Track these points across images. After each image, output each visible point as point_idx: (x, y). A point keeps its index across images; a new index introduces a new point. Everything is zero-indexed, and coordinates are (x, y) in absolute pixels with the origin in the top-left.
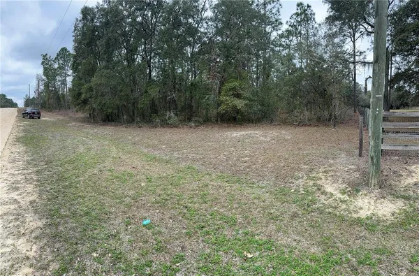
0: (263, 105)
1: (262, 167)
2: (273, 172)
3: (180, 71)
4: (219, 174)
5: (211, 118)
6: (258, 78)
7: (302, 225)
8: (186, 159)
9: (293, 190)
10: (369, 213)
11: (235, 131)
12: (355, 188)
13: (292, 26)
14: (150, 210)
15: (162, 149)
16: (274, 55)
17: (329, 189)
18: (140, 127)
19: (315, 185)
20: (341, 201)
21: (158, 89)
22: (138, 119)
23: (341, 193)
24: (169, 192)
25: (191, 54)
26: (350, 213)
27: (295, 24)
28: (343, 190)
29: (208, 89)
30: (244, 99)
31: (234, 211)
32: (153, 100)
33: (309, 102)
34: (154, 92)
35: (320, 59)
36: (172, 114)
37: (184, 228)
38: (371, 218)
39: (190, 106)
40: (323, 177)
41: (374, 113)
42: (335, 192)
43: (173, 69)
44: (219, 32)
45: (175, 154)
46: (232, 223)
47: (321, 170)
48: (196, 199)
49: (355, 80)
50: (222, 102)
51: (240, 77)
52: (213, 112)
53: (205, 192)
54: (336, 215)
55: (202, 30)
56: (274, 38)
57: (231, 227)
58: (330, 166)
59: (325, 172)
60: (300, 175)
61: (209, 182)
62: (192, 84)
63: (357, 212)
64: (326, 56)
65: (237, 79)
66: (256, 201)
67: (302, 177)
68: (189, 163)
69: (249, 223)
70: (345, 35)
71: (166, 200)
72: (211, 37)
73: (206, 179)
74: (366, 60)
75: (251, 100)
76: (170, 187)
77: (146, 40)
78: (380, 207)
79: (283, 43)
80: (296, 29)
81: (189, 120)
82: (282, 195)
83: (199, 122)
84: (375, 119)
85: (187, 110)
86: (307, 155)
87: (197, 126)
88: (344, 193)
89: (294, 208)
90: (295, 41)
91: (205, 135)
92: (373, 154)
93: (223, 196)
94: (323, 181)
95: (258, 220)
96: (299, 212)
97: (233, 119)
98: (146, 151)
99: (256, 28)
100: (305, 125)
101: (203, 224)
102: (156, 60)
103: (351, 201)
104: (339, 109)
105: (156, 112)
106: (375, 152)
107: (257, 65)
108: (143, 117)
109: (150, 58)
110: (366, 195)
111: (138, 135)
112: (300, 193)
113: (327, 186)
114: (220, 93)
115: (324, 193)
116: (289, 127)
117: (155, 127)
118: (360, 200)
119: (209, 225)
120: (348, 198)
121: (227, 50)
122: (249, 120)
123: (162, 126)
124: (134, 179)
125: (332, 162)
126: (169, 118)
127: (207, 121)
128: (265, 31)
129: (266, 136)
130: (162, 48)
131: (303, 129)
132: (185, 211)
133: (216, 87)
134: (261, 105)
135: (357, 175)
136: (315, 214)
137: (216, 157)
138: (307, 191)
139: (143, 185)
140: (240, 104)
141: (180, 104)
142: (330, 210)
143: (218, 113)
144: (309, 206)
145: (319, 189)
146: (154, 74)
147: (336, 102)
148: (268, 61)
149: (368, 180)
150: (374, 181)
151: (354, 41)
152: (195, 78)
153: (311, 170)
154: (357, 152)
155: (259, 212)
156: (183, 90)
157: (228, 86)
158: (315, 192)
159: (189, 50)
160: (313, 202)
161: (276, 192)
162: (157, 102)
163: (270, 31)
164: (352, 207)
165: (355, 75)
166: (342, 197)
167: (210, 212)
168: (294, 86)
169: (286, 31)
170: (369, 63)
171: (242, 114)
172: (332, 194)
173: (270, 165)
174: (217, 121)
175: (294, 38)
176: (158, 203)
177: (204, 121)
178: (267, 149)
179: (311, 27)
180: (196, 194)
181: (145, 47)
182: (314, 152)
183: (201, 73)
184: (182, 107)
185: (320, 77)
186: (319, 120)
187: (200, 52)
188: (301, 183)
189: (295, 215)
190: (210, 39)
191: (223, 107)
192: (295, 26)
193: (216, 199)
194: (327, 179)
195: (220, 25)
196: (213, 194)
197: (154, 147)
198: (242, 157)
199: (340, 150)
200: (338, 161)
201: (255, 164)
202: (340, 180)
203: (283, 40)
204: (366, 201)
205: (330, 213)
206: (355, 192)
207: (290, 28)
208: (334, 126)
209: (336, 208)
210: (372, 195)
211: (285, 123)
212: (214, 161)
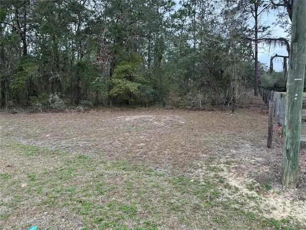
0: (155, 88)
1: (159, 153)
2: (169, 159)
3: (63, 48)
4: (115, 162)
5: (102, 100)
6: (149, 60)
7: (206, 220)
8: (76, 147)
9: (192, 180)
10: (285, 215)
11: (129, 115)
12: (264, 184)
13: (185, 6)
14: (35, 214)
15: (46, 138)
16: (166, 36)
17: (233, 183)
18: (13, 113)
19: (216, 176)
20: (249, 198)
21: (37, 67)
22: (11, 103)
23: (248, 188)
24: (59, 188)
25: (77, 32)
26: (261, 212)
27: (189, 3)
28: (250, 185)
29: (97, 70)
30: (137, 81)
31: (133, 200)
32: (30, 80)
33: (203, 85)
34: (32, 71)
35: (217, 38)
36: (56, 97)
37: (79, 225)
38: (288, 222)
39: (78, 88)
40: (225, 169)
41: (291, 98)
42: (240, 187)
43: (56, 46)
44: (109, 12)
45: (63, 142)
46: (132, 213)
47: (222, 160)
48: (91, 192)
49: (256, 59)
50: (114, 84)
51: (131, 59)
52: (104, 94)
53: (101, 182)
54: (244, 212)
55: (89, 8)
56: (166, 19)
57: (131, 217)
58: (233, 156)
59: (227, 163)
60: (199, 164)
61: (104, 171)
62: (79, 64)
63: (268, 212)
64: (224, 36)
65: (129, 61)
66: (155, 189)
67: (201, 167)
68: (80, 152)
69: (150, 212)
70: (245, 11)
71: (56, 198)
72: (100, 17)
73: (101, 168)
74: (272, 37)
75: (143, 83)
76: (59, 182)
77: (17, 8)
78: (299, 209)
79: (176, 24)
80: (190, 8)
81: (77, 103)
82: (181, 184)
83: (89, 105)
84: (293, 106)
85: (73, 93)
86: (205, 142)
87: (86, 110)
88: (251, 189)
89: (196, 200)
90: (188, 20)
91: (97, 120)
92: (289, 147)
93: (120, 185)
94: (225, 173)
95: (158, 210)
96: (202, 205)
97: (125, 102)
98: (24, 142)
99: (148, 10)
100: (199, 109)
101: (101, 217)
102: (33, 34)
103: (261, 199)
104: (239, 92)
105: (35, 94)
106: (292, 145)
107: (149, 46)
108: (18, 100)
109: (25, 30)
110: (279, 193)
111: (12, 124)
112: (201, 184)
113: (230, 179)
114: (111, 74)
115: (228, 186)
116: (182, 112)
117: (36, 111)
118: (272, 199)
119: (108, 217)
120: (256, 195)
121: (119, 32)
122: (141, 103)
123: (45, 111)
124: (10, 181)
125: (234, 152)
126: (53, 102)
127: (97, 104)
128: (158, 12)
129: (159, 121)
130: (40, 21)
131: (196, 114)
132: (80, 205)
133: (107, 69)
134: (153, 88)
135: (266, 169)
136: (220, 208)
137: (110, 144)
138: (209, 183)
139: (23, 186)
140: (132, 87)
141: (65, 85)
142: (236, 206)
143: (109, 96)
144: (211, 199)
145: (222, 182)
146: (30, 49)
147: (236, 85)
148: (160, 43)
149: (282, 177)
150: (289, 179)
151: (257, 16)
152: (82, 57)
153: (211, 160)
154: (265, 142)
155: (159, 201)
156: (69, 70)
157: (120, 68)
158: (216, 185)
159: (74, 27)
160: (216, 195)
161: (175, 181)
162: (36, 83)
163: (162, 12)
164: (262, 206)
165: (256, 53)
166: (250, 193)
167: (108, 203)
168: (188, 68)
169: (179, 11)
170: (276, 40)
171: (134, 97)
172: (237, 189)
173: (166, 152)
174: (109, 104)
175: (188, 17)
176: (45, 203)
177: (95, 105)
178: (162, 134)
179: (206, 5)
180: (91, 186)
181: (17, 17)
182: (212, 139)
183: (88, 52)
184: (68, 89)
185: (217, 58)
186: (213, 103)
187: (87, 31)
188: (200, 173)
189: (196, 208)
190: (99, 18)
191: (115, 90)
192: (189, 5)
193: (113, 188)
194: (230, 171)
195: (109, 5)
196: (110, 184)
197: (36, 137)
198: (138, 143)
199: (243, 138)
200: (241, 151)
201: (151, 150)
202: (246, 173)
203: (176, 20)
204: (280, 200)
205: (236, 209)
206: (265, 189)
207: (184, 8)
208: (233, 111)
209: (242, 204)
210: (287, 194)
211: (177, 106)
212: (108, 147)
